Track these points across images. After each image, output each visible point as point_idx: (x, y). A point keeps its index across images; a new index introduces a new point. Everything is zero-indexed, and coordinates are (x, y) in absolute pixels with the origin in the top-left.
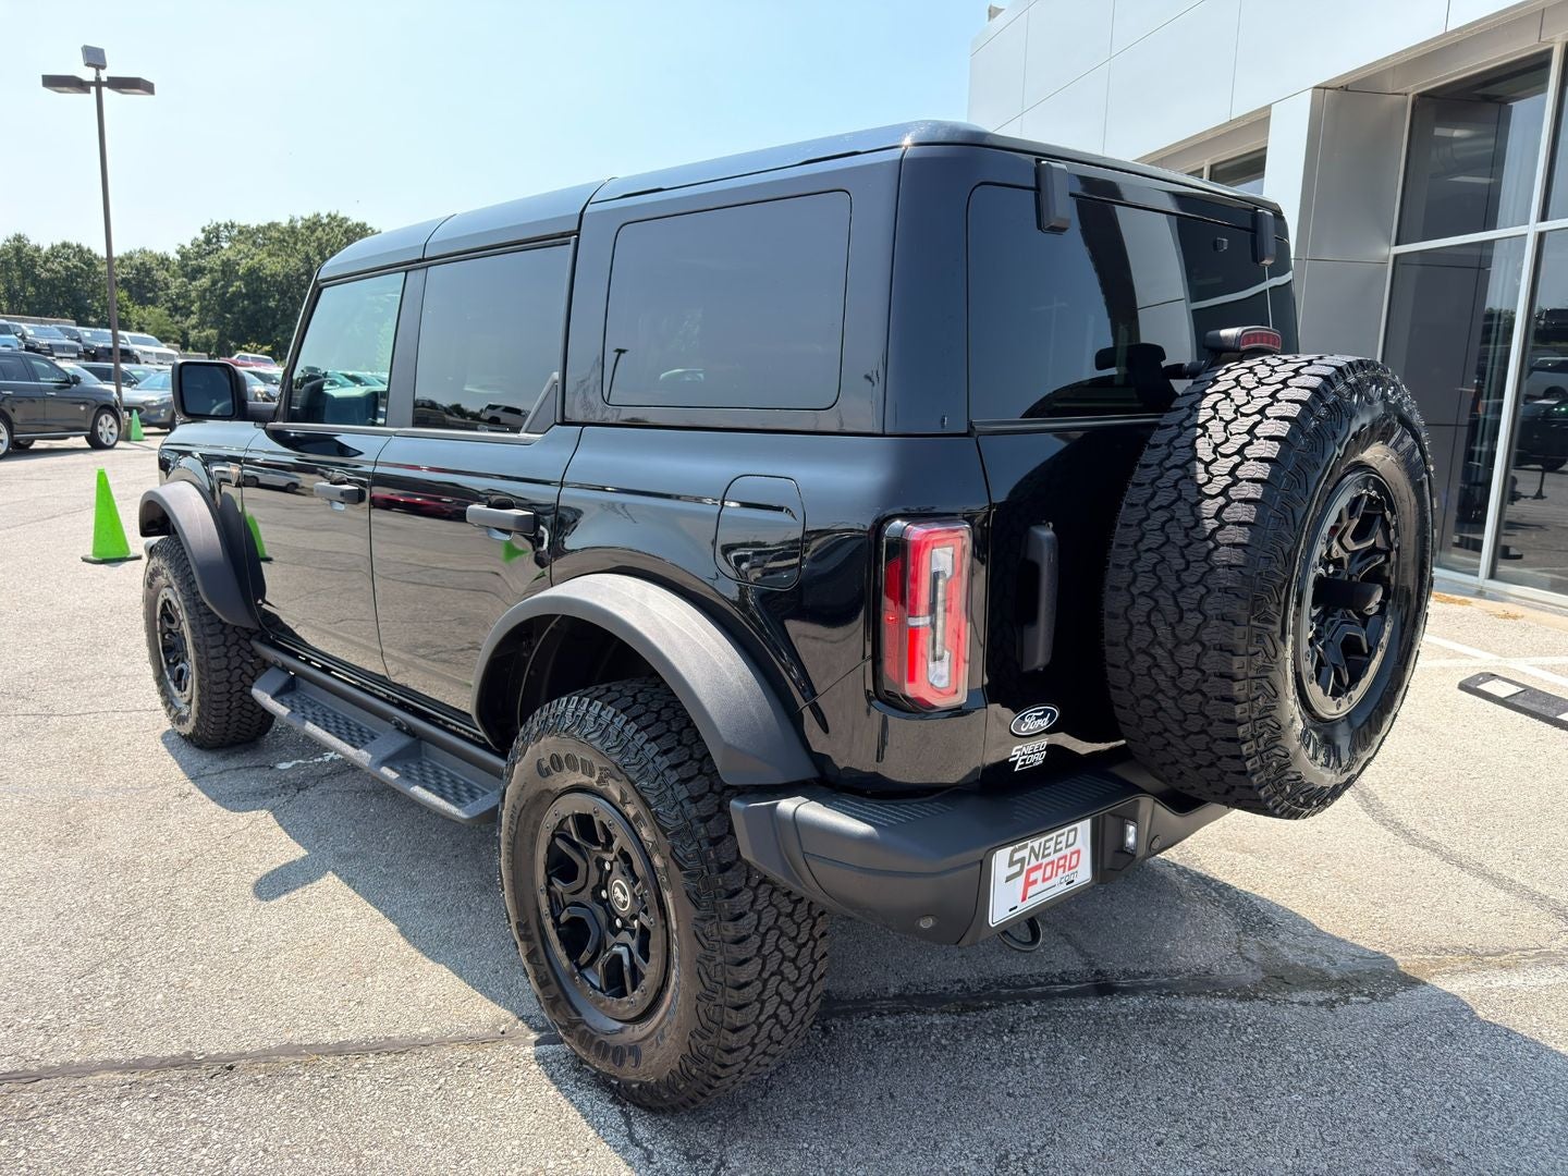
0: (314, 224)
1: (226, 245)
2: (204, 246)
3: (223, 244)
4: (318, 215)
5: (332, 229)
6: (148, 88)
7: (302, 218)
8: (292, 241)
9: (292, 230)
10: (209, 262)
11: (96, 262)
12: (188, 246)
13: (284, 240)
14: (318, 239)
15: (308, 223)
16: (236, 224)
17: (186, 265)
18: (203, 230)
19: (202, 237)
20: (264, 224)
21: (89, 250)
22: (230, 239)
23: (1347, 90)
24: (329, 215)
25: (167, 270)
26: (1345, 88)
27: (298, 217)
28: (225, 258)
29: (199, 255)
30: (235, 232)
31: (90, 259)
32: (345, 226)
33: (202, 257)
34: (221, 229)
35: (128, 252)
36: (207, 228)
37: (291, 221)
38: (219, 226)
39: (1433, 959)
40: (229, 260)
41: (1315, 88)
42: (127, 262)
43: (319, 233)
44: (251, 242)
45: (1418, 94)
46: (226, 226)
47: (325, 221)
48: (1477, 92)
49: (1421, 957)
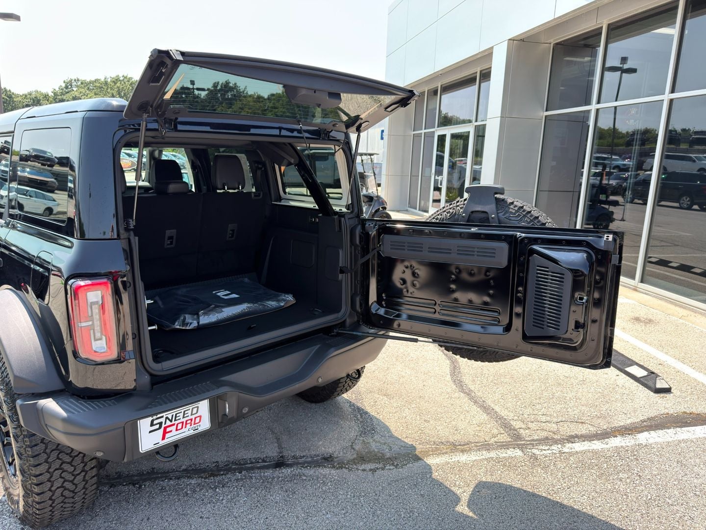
0: (117, 80)
1: (75, 89)
2: (65, 89)
3: (74, 89)
4: (118, 76)
5: (125, 82)
6: (17, 18)
7: (111, 77)
8: (106, 88)
9: (106, 83)
10: (66, 97)
11: (13, 96)
12: (57, 89)
13: (102, 87)
14: (118, 87)
15: (113, 80)
16: (80, 79)
17: (56, 98)
18: (64, 82)
19: (64, 85)
20: (93, 79)
21: (10, 90)
22: (77, 86)
23: (523, 41)
24: (123, 76)
25: (48, 100)
26: (522, 40)
27: (108, 76)
28: (74, 95)
29: (62, 94)
30: (79, 83)
31: (10, 95)
32: (131, 81)
33: (64, 95)
34: (73, 81)
35: (29, 92)
36: (66, 81)
37: (105, 79)
38: (72, 80)
39: (435, 447)
40: (76, 96)
41: (509, 40)
42: (29, 96)
43: (118, 84)
44: (87, 88)
45: (555, 44)
46: (75, 80)
47: (122, 79)
48: (580, 43)
49: (430, 446)
